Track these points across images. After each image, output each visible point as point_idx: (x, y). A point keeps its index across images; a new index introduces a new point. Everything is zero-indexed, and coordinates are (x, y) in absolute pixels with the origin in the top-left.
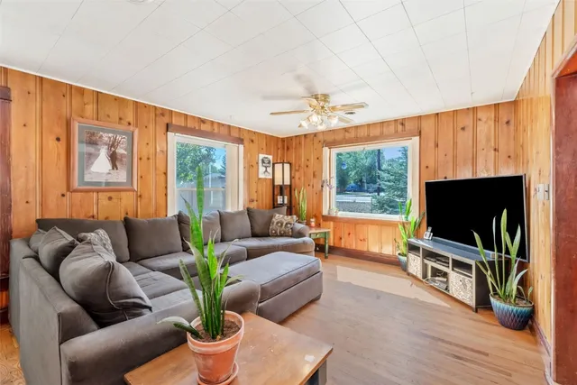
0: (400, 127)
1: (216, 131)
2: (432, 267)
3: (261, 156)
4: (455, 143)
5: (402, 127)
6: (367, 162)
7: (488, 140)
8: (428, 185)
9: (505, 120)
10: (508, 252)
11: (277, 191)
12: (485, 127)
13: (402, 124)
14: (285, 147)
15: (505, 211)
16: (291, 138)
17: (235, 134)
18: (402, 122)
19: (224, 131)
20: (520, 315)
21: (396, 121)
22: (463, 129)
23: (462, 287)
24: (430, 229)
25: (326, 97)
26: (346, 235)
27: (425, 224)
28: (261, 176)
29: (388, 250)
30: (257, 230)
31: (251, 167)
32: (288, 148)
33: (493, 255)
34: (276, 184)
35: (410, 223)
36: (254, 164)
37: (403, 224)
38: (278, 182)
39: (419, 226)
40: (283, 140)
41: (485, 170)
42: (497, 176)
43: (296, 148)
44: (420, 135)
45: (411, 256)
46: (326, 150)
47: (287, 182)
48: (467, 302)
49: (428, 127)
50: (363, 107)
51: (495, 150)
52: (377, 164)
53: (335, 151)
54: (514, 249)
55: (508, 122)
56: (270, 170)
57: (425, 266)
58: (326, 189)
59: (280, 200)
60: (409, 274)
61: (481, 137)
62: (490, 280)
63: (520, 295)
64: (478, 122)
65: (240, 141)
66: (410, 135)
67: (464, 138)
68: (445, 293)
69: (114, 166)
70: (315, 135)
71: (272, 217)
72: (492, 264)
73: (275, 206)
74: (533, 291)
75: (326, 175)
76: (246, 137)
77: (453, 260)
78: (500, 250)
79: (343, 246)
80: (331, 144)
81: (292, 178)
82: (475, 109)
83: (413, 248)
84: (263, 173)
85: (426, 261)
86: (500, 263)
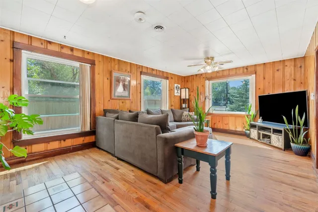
0: (245, 70)
1: (158, 74)
2: (263, 134)
3: (176, 85)
4: (273, 77)
5: (247, 70)
6: (220, 89)
7: (291, 75)
8: (260, 97)
9: (299, 66)
10: (299, 124)
11: (182, 102)
12: (289, 70)
13: (247, 69)
14: (185, 80)
15: (297, 106)
16: (188, 77)
17: (165, 75)
18: (247, 68)
19: (161, 74)
20: (304, 149)
21: (243, 67)
22: (278, 70)
23: (278, 140)
24: (261, 118)
25: (212, 58)
26: (218, 122)
27: (258, 116)
28: (176, 94)
29: (239, 129)
30: (176, 119)
31: (171, 90)
32: (187, 81)
33: (292, 126)
34: (182, 98)
35: (251, 115)
36: (173, 89)
37: (247, 116)
38: (183, 97)
39: (256, 117)
40: (185, 77)
41: (289, 89)
42: (295, 91)
43: (191, 81)
44: (256, 74)
45: (252, 130)
46: (207, 82)
47: (187, 97)
48: (280, 147)
49: (260, 70)
50: (230, 62)
51: (294, 80)
52: (226, 90)
53: (211, 82)
54: (302, 122)
55: (301, 67)
56: (179, 91)
57: (259, 134)
58: (207, 100)
59: (184, 106)
60: (251, 138)
61: (287, 74)
62: (290, 136)
63: (304, 142)
64: (286, 67)
65: (167, 78)
66: (251, 74)
67: (278, 75)
68: (270, 145)
69: (124, 90)
70: (201, 75)
71: (183, 113)
72: (292, 130)
73: (181, 108)
74: (310, 140)
75: (207, 94)
76: (169, 76)
77: (273, 129)
78: (295, 124)
79: (216, 127)
80: (209, 79)
81: (189, 95)
82: (284, 61)
83: (253, 126)
84: (177, 93)
85: (259, 132)
86: (295, 129)
